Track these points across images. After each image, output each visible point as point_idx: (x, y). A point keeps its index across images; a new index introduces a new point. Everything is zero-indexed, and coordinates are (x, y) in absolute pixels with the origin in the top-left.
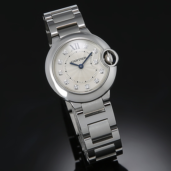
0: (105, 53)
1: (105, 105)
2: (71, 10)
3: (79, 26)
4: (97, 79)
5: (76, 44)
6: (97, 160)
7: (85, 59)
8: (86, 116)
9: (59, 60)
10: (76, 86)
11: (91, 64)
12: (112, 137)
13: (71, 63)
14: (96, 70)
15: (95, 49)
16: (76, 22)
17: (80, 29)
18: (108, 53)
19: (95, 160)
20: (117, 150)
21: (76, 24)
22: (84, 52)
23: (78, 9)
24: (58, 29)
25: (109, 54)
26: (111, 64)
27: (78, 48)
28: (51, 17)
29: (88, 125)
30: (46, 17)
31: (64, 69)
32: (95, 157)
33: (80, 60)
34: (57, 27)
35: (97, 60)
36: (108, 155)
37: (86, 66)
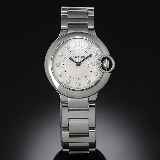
0: (104, 59)
1: (89, 105)
2: (87, 11)
3: (88, 27)
4: (89, 80)
5: (80, 42)
6: (70, 153)
7: (84, 58)
8: (70, 110)
9: (60, 52)
10: (68, 80)
11: (88, 64)
12: (88, 136)
13: (70, 59)
14: (91, 71)
15: (96, 52)
16: (87, 23)
17: (88, 30)
18: (106, 59)
19: (68, 152)
20: (90, 150)
21: (86, 24)
22: (85, 51)
23: (93, 12)
24: (69, 24)
25: (106, 61)
26: (107, 70)
27: (80, 47)
28: (67, 11)
29: (69, 118)
30: (63, 10)
31: (63, 62)
32: (68, 150)
33: (79, 58)
34: (68, 22)
35: (94, 62)
36: (81, 151)
37: (82, 64)
